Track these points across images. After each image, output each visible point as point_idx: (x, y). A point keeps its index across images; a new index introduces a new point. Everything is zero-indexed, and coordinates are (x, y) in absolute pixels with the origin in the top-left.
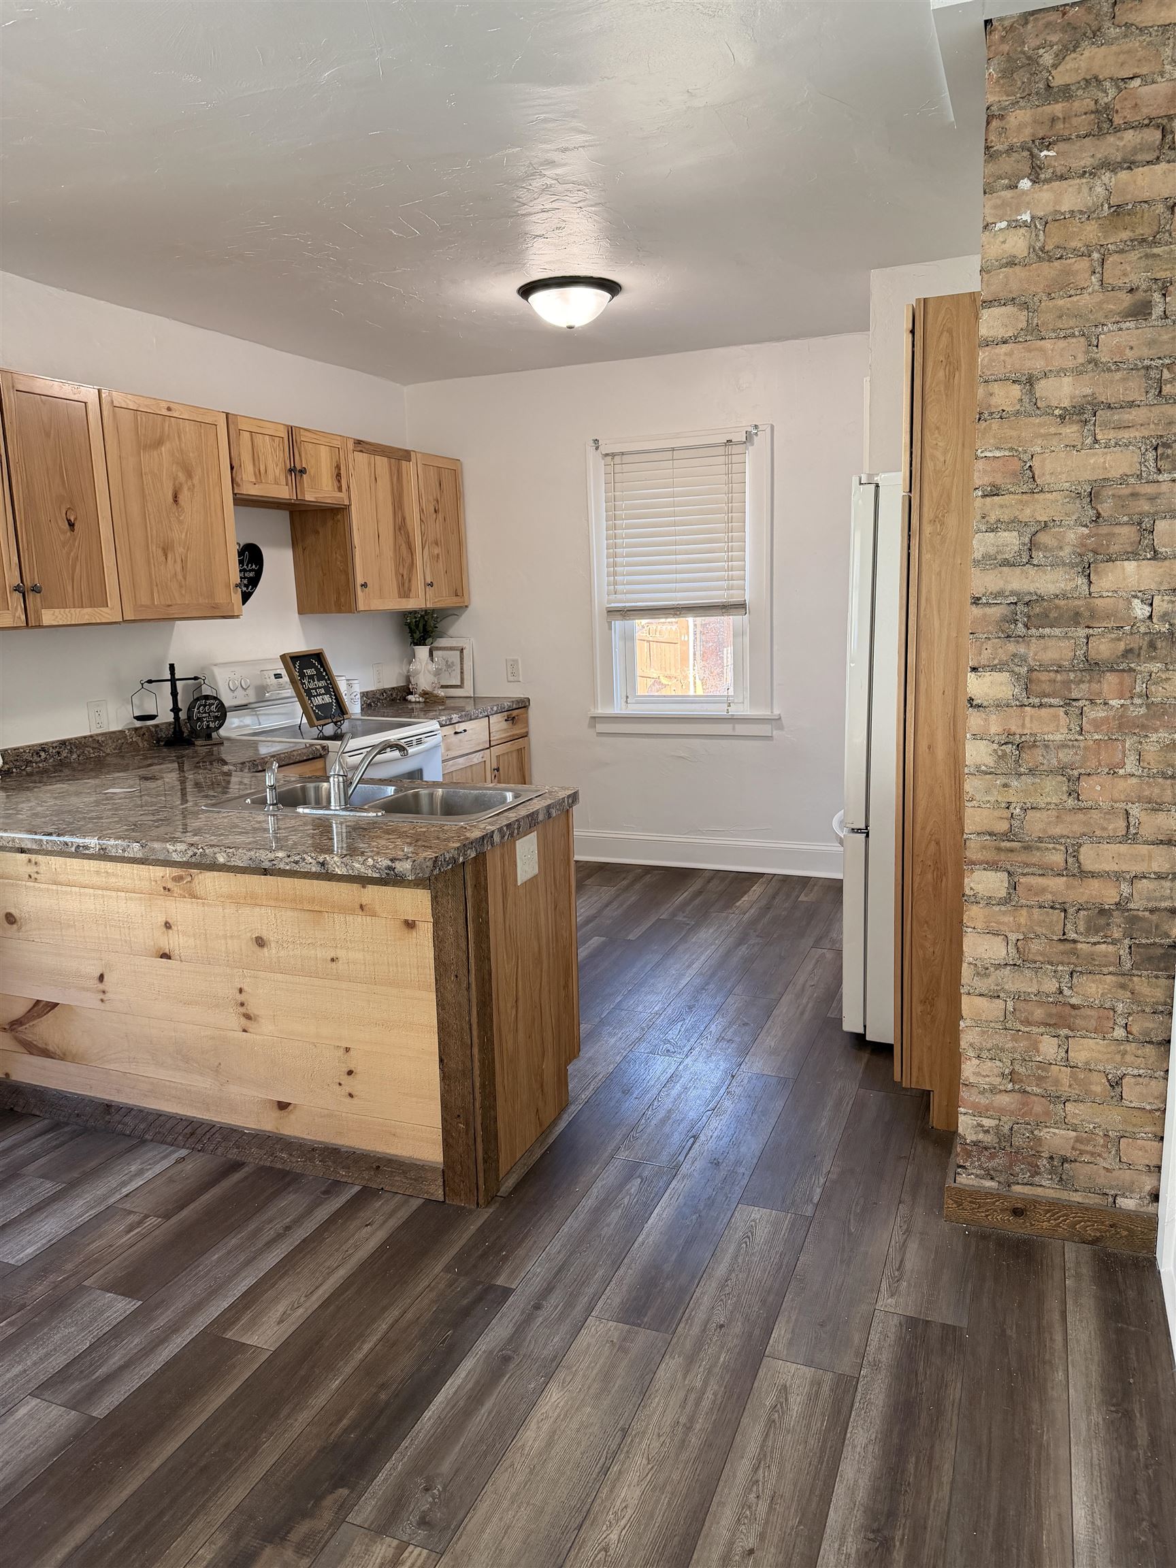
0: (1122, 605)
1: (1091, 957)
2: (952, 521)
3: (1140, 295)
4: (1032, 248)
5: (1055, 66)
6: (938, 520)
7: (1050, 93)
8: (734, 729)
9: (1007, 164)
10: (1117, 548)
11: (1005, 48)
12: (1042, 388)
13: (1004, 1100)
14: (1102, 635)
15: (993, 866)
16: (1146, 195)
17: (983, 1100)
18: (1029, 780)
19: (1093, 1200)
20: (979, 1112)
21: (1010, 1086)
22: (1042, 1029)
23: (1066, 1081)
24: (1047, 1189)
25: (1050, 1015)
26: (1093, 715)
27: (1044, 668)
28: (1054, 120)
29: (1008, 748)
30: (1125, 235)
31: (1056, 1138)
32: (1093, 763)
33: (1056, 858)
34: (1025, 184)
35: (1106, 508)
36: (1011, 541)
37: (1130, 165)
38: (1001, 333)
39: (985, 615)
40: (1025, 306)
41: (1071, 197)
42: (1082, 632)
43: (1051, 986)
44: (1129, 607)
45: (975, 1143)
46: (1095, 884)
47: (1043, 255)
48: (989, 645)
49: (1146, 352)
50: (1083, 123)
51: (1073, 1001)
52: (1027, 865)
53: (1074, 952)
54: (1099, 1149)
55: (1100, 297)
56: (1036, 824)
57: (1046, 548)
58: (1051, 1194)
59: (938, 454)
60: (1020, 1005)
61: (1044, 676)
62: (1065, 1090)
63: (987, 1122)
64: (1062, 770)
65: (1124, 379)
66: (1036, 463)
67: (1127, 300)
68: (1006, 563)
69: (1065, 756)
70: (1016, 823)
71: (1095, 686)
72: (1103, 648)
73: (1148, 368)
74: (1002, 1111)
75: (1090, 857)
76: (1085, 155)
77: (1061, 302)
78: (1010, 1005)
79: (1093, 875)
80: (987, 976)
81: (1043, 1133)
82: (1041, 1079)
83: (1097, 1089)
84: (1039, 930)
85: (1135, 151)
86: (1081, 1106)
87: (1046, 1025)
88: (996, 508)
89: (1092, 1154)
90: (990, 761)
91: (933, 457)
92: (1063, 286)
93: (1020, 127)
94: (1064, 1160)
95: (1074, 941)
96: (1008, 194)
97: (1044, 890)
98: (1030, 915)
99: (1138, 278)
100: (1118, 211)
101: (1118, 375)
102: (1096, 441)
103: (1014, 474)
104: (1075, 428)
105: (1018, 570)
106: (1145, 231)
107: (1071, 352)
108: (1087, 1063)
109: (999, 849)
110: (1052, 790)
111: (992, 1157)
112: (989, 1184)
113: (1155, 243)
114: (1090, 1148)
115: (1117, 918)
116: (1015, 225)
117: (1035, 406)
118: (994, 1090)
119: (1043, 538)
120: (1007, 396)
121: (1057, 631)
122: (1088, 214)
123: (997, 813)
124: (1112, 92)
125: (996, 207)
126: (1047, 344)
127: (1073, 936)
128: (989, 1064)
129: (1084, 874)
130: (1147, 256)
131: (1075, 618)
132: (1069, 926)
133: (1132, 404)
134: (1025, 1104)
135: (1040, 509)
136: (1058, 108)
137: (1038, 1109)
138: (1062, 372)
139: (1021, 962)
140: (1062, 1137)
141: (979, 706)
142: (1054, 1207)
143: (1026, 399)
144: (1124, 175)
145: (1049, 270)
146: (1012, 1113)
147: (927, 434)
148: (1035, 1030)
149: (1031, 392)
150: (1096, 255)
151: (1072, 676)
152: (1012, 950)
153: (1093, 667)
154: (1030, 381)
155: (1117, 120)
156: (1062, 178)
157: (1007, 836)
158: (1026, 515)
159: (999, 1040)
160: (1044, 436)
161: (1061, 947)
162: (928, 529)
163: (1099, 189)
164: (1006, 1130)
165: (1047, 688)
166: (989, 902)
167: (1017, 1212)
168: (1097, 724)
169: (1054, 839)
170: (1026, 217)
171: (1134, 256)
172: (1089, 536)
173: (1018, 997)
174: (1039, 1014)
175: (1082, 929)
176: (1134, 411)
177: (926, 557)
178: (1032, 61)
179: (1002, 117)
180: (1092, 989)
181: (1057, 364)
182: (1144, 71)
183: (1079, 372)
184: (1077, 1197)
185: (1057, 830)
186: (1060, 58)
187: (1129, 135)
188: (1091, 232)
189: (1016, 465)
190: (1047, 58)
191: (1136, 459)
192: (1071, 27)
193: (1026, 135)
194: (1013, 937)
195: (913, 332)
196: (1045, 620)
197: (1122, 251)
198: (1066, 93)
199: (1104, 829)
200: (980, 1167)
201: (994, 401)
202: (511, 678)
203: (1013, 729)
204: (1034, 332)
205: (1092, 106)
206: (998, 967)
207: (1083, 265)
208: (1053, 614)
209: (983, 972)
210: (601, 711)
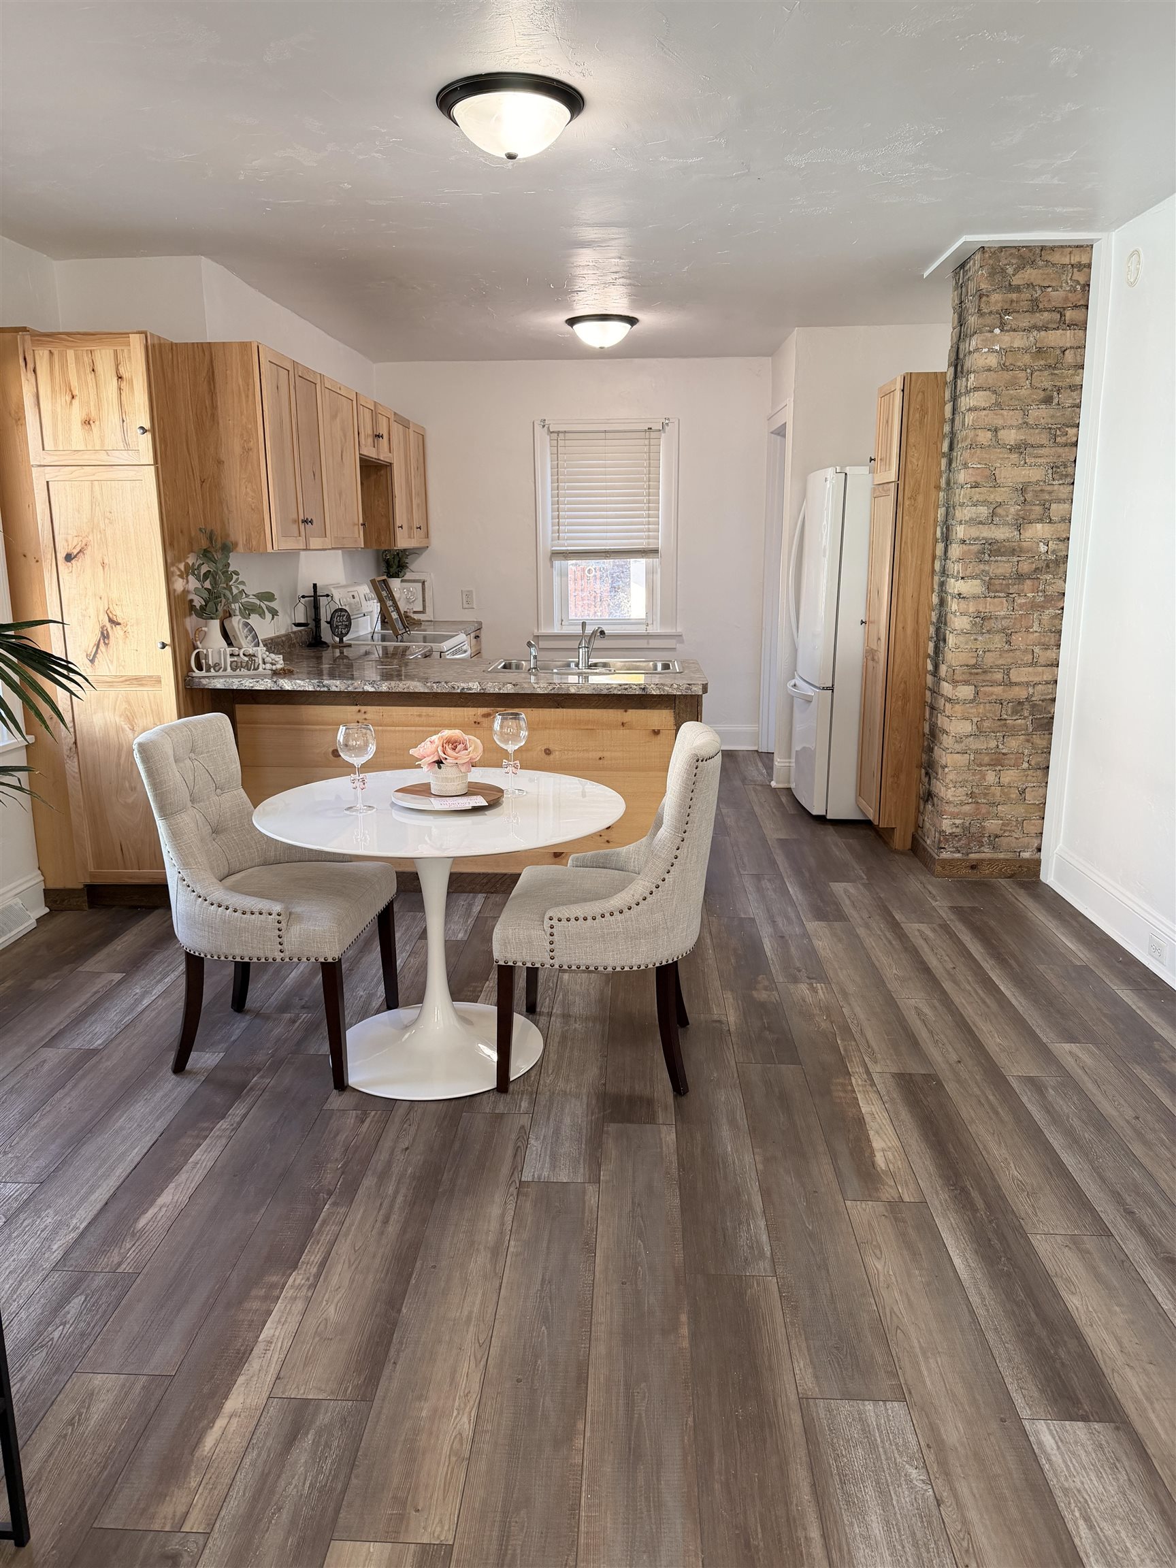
0: (1035, 545)
1: (1014, 726)
2: (920, 498)
3: (1048, 392)
4: (999, 363)
5: (1014, 275)
6: (913, 498)
7: (1012, 288)
8: (648, 643)
9: (988, 320)
10: (1034, 517)
11: (991, 262)
12: (1001, 434)
13: (967, 808)
14: (1025, 560)
15: (967, 683)
16: (1052, 344)
17: (956, 810)
18: (987, 636)
19: (1010, 856)
20: (954, 816)
21: (970, 800)
22: (988, 768)
23: (998, 794)
24: (987, 853)
25: (992, 760)
26: (1019, 601)
27: (997, 577)
28: (1012, 301)
29: (978, 620)
30: (1042, 362)
31: (992, 825)
32: (1018, 626)
33: (999, 676)
34: (997, 331)
35: (1029, 496)
36: (983, 511)
37: (1047, 329)
38: (983, 405)
39: (969, 550)
40: (995, 392)
41: (1019, 341)
42: (1016, 559)
43: (993, 744)
44: (1038, 547)
45: (951, 834)
46: (1017, 689)
47: (1004, 367)
48: (971, 565)
49: (1050, 421)
50: (1025, 305)
51: (1004, 751)
52: (984, 681)
53: (1005, 725)
54: (1013, 828)
55: (1029, 392)
56: (990, 659)
57: (1000, 516)
58: (989, 856)
59: (914, 461)
60: (977, 756)
61: (997, 582)
62: (998, 799)
63: (958, 822)
64: (1003, 630)
65: (1040, 433)
66: (997, 472)
67: (1042, 394)
68: (981, 523)
69: (1005, 623)
70: (980, 659)
71: (1021, 586)
72: (1025, 567)
73: (1050, 428)
74: (965, 815)
75: (1015, 676)
76: (1026, 320)
77: (1012, 392)
78: (972, 756)
79: (1016, 684)
80: (962, 742)
81: (986, 824)
82: (986, 795)
83: (1013, 796)
84: (988, 715)
85: (1048, 322)
86: (1006, 806)
87: (990, 765)
88: (977, 494)
89: (1010, 831)
90: (968, 627)
92: (1013, 384)
93: (997, 302)
94: (997, 836)
95: (1006, 720)
96: (989, 335)
97: (992, 694)
98: (985, 707)
99: (1047, 384)
100: (1040, 350)
101: (1037, 431)
102: (1026, 463)
103: (986, 477)
104: (1016, 455)
105: (986, 526)
106: (1051, 361)
107: (1014, 418)
108: (1009, 783)
109: (971, 673)
110: (998, 641)
111: (960, 840)
112: (958, 855)
113: (1055, 368)
114: (1009, 828)
115: (1027, 706)
116: (992, 351)
117: (997, 443)
118: (962, 804)
119: (999, 510)
120: (985, 437)
121: (1004, 559)
122: (1026, 350)
123: (971, 654)
124: (1039, 292)
125: (983, 340)
126: (1005, 412)
127: (1005, 717)
128: (960, 789)
129: (1012, 684)
130: (1052, 374)
131: (1013, 552)
132: (1003, 712)
133: (1042, 446)
134: (978, 809)
135: (998, 496)
136: (1014, 296)
137: (984, 811)
138: (1011, 427)
139: (980, 732)
140: (996, 824)
141: (964, 598)
142: (991, 862)
143: (994, 440)
144: (1043, 333)
145: (1007, 376)
146: (970, 815)
148: (984, 768)
149: (996, 436)
150: (1029, 371)
151: (1010, 581)
152: (975, 727)
153: (1020, 577)
154: (996, 430)
155: (1041, 306)
156: (1014, 330)
157: (974, 666)
158: (991, 498)
159: (965, 776)
160: (1002, 459)
161: (999, 723)
163: (1032, 339)
164: (967, 824)
165: (998, 588)
166: (965, 702)
167: (973, 867)
168: (1021, 606)
169: (998, 667)
170: (997, 348)
171: (1046, 373)
172: (1020, 510)
173: (976, 752)
174: (986, 759)
175: (1010, 713)
176: (1044, 449)
178: (1003, 270)
179: (988, 296)
180: (1013, 744)
181: (1009, 423)
182: (1053, 284)
183: (1019, 428)
184: (1001, 856)
185: (1000, 662)
186: (1016, 271)
187: (1046, 314)
188: (1027, 359)
189: (987, 473)
190: (1010, 270)
191: (1044, 473)
192: (1021, 257)
193: (998, 307)
194: (975, 720)
195: (903, 391)
196: (998, 552)
197: (1040, 370)
198: (1018, 289)
199: (1022, 660)
200: (953, 847)
201: (979, 439)
202: (467, 606)
203: (981, 609)
204: (998, 405)
205: (1030, 298)
206: (967, 737)
207: (1022, 375)
208: (1003, 550)
209: (959, 740)
210: (544, 631)
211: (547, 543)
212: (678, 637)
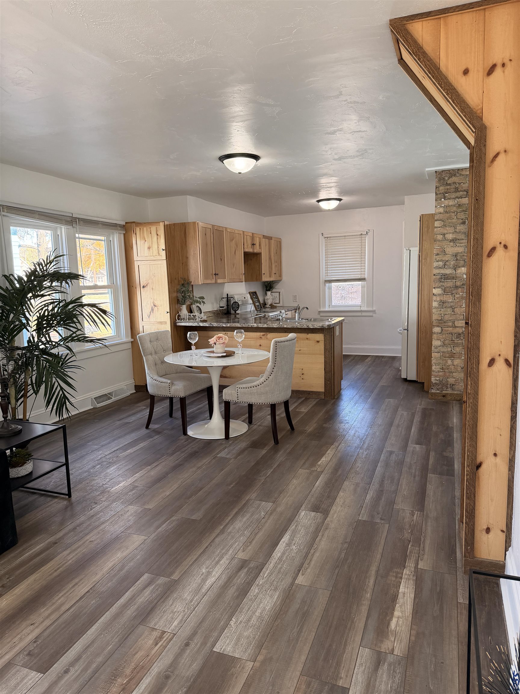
0: (462, 276)
1: (457, 343)
2: (428, 259)
3: (464, 220)
4: (444, 211)
5: (448, 180)
6: (426, 259)
7: (447, 184)
8: (362, 314)
9: (439, 196)
10: (461, 265)
11: (439, 176)
12: (446, 236)
13: (441, 373)
14: (458, 281)
15: (438, 326)
16: (464, 203)
17: (436, 374)
18: (445, 309)
19: (459, 392)
20: (436, 376)
21: (442, 371)
23: (453, 369)
24: (450, 391)
25: (450, 355)
26: (457, 296)
27: (447, 287)
28: (448, 189)
29: (441, 303)
30: (461, 210)
31: (451, 380)
32: (457, 305)
33: (450, 324)
34: (443, 200)
35: (458, 258)
36: (441, 264)
37: (462, 198)
38: (439, 226)
39: (436, 278)
40: (443, 221)
41: (451, 202)
42: (454, 281)
43: (450, 349)
45: (435, 383)
46: (458, 329)
47: (446, 212)
48: (437, 283)
49: (465, 230)
50: (453, 190)
51: (454, 352)
52: (445, 326)
53: (454, 342)
54: (460, 382)
55: (456, 220)
56: (447, 318)
57: (447, 265)
58: (450, 392)
59: (425, 245)
60: (444, 354)
61: (447, 289)
62: (453, 370)
63: (437, 379)
64: (451, 307)
65: (461, 235)
66: (445, 249)
67: (461, 221)
68: (440, 268)
69: (452, 304)
70: (442, 318)
71: (457, 291)
72: (458, 284)
73: (465, 233)
74: (440, 376)
75: (457, 324)
76: (453, 195)
77: (449, 221)
78: (442, 354)
79: (457, 327)
80: (437, 348)
81: (449, 380)
82: (448, 369)
83: (459, 369)
84: (447, 338)
85: (462, 195)
86: (456, 373)
87: (449, 357)
88: (438, 258)
89: (458, 383)
90: (437, 306)
91: (424, 246)
92: (450, 218)
93: (442, 190)
94: (453, 385)
95: (454, 340)
96: (440, 201)
97: (448, 331)
98: (445, 336)
99: (463, 217)
100: (459, 205)
102: (456, 246)
103: (441, 251)
104: (452, 243)
105: (442, 269)
106: (465, 209)
107: (451, 230)
108: (457, 364)
109: (439, 323)
110: (449, 311)
111: (439, 385)
112: (438, 391)
113: (466, 211)
114: (458, 382)
115: (462, 335)
116: (441, 207)
117: (445, 239)
118: (439, 372)
119: (447, 263)
120: (440, 237)
121: (450, 281)
122: (454, 206)
123: (439, 316)
124: (458, 185)
125: (437, 203)
126: (447, 228)
128: (438, 366)
130: (465, 213)
131: (453, 278)
132: (453, 337)
133: (463, 239)
134: (445, 374)
135: (446, 258)
136: (448, 187)
137: (447, 375)
138: (450, 233)
139: (444, 345)
141: (435, 295)
142: (451, 394)
143: (443, 238)
144: (460, 199)
145: (448, 215)
146: (442, 376)
147: (423, 241)
148: (447, 358)
149: (444, 236)
150: (456, 213)
151: (453, 289)
152: (442, 343)
153: (457, 287)
155: (459, 190)
156: (449, 199)
157: (441, 320)
158: (444, 259)
159: (440, 361)
160: (447, 245)
161: (452, 341)
162: (423, 261)
163: (456, 201)
164: (441, 380)
165: (448, 291)
166: (437, 333)
167: (444, 396)
168: (458, 298)
170: (443, 205)
171: (462, 213)
172: (455, 263)
173: (443, 352)
174: (447, 355)
175: (455, 338)
177: (423, 266)
178: (444, 179)
179: (438, 188)
180: (458, 350)
182: (463, 182)
183: (453, 233)
184: (456, 392)
185: (451, 319)
186: (449, 178)
187: (461, 192)
188: (455, 209)
189: (442, 250)
190: (447, 178)
191: (464, 249)
192: (450, 173)
194: (442, 340)
195: (420, 221)
196: (447, 278)
197: (460, 212)
198: (450, 185)
199: (459, 318)
200: (436, 388)
201: (438, 238)
202: (294, 301)
203: (442, 299)
204: (445, 226)
205: (455, 187)
206: (439, 346)
207: (453, 214)
208: (449, 277)
209: (436, 348)
210: (322, 309)
211: (323, 277)
212: (374, 311)
